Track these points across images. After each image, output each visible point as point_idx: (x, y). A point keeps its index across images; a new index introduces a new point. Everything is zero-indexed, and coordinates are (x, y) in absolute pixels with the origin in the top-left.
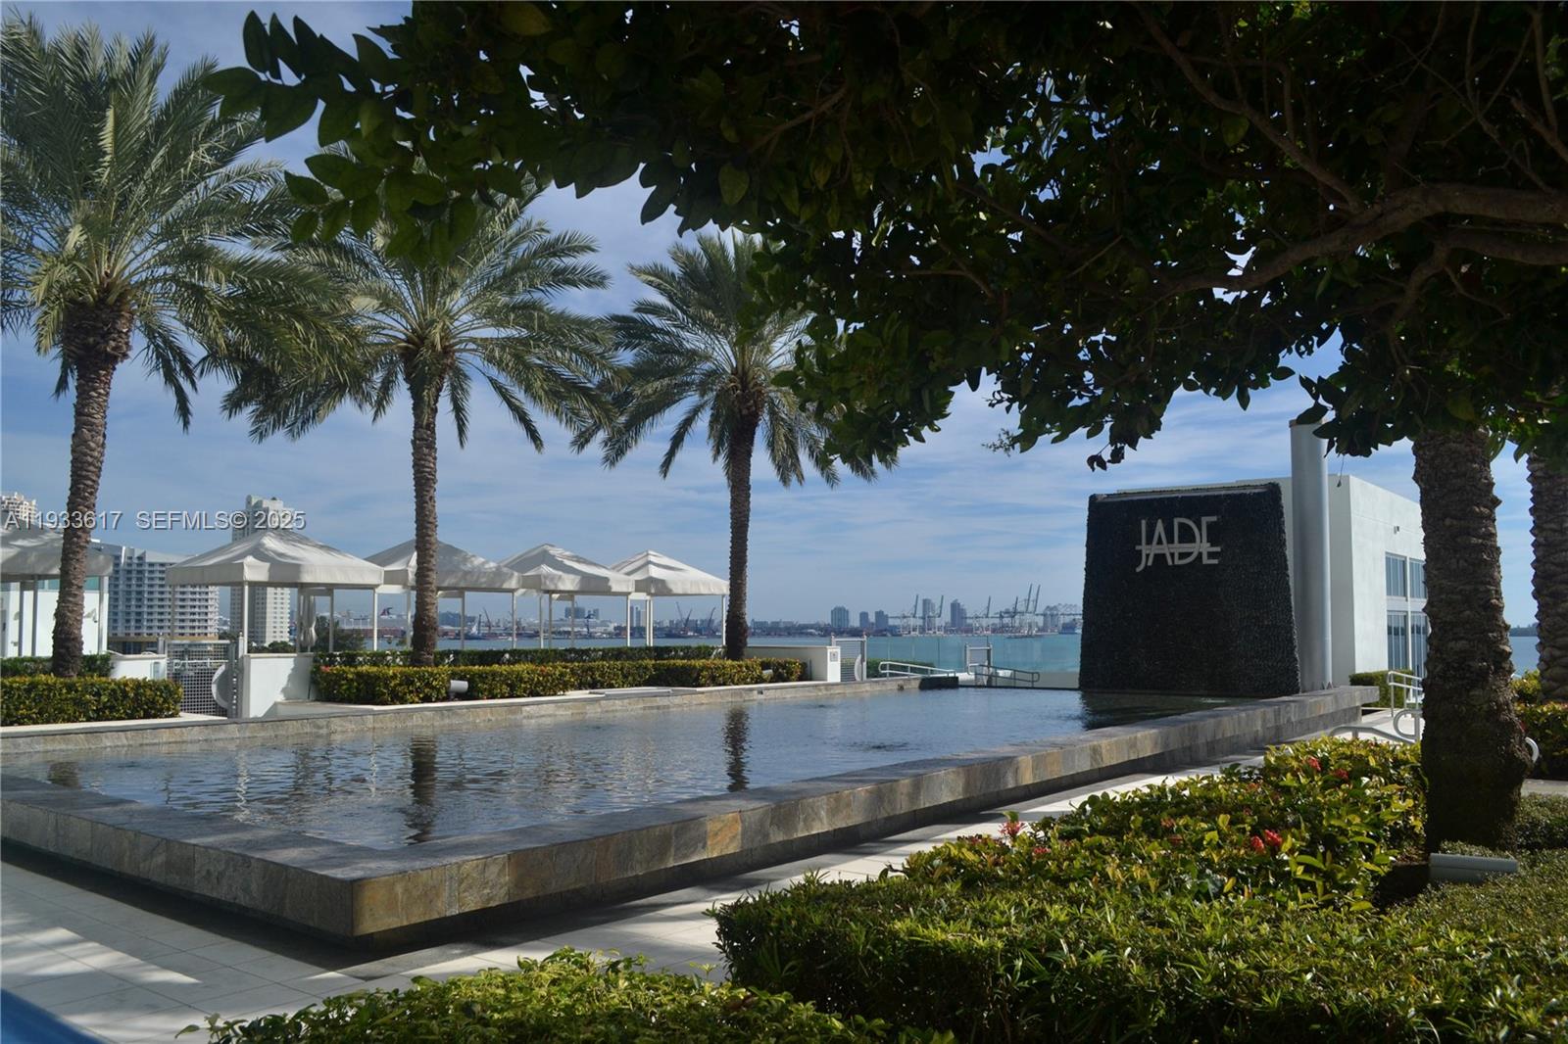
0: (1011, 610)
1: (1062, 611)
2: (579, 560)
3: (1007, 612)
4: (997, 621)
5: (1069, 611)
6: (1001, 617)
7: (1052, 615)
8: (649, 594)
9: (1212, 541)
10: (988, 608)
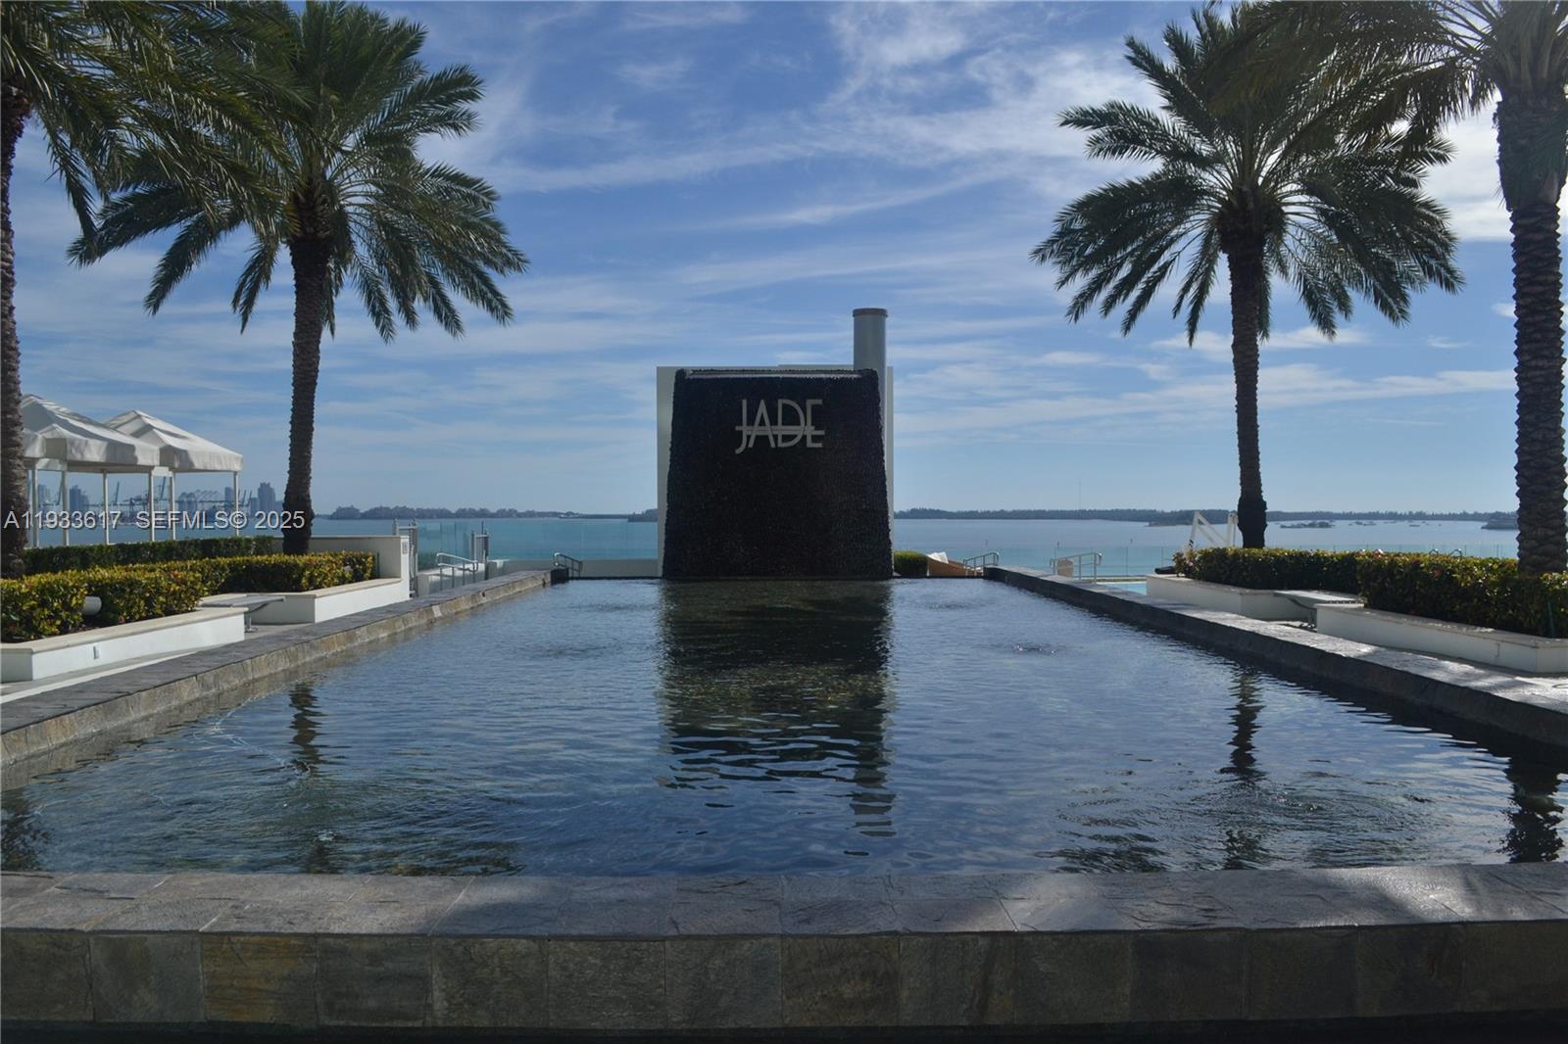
0: (143, 496)
1: (201, 498)
2: (82, 419)
3: (139, 499)
4: (127, 509)
5: (208, 498)
6: (132, 504)
7: (189, 503)
8: (172, 469)
9: (817, 425)
10: (117, 494)
